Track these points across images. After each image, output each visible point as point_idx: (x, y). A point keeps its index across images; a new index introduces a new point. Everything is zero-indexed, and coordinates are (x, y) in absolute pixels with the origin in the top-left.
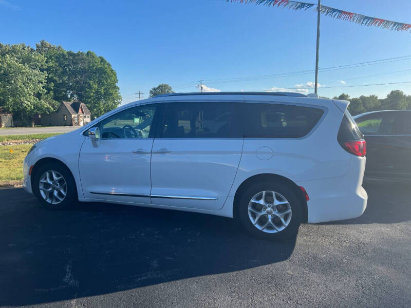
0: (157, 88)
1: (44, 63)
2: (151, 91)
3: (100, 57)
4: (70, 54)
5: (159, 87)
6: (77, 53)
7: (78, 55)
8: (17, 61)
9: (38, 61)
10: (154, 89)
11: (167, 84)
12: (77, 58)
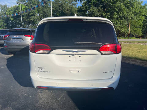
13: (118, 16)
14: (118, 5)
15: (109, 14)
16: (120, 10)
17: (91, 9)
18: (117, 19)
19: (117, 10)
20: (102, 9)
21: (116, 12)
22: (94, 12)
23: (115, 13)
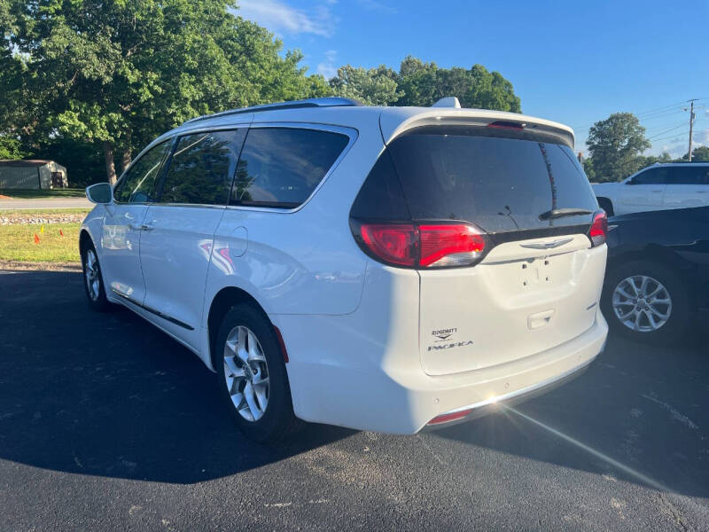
0: (607, 122)
1: (394, 92)
2: (593, 129)
3: (493, 74)
4: (440, 74)
5: (610, 119)
6: (450, 69)
7: (452, 73)
8: (356, 94)
9: (385, 90)
10: (600, 124)
11: (629, 113)
12: (450, 78)
13: (202, 94)
14: (194, 41)
15: (155, 76)
16: (206, 66)
17: (56, 38)
18: (195, 104)
19: (191, 62)
20: (118, 45)
21: (191, 72)
22: (74, 54)
23: (185, 77)
